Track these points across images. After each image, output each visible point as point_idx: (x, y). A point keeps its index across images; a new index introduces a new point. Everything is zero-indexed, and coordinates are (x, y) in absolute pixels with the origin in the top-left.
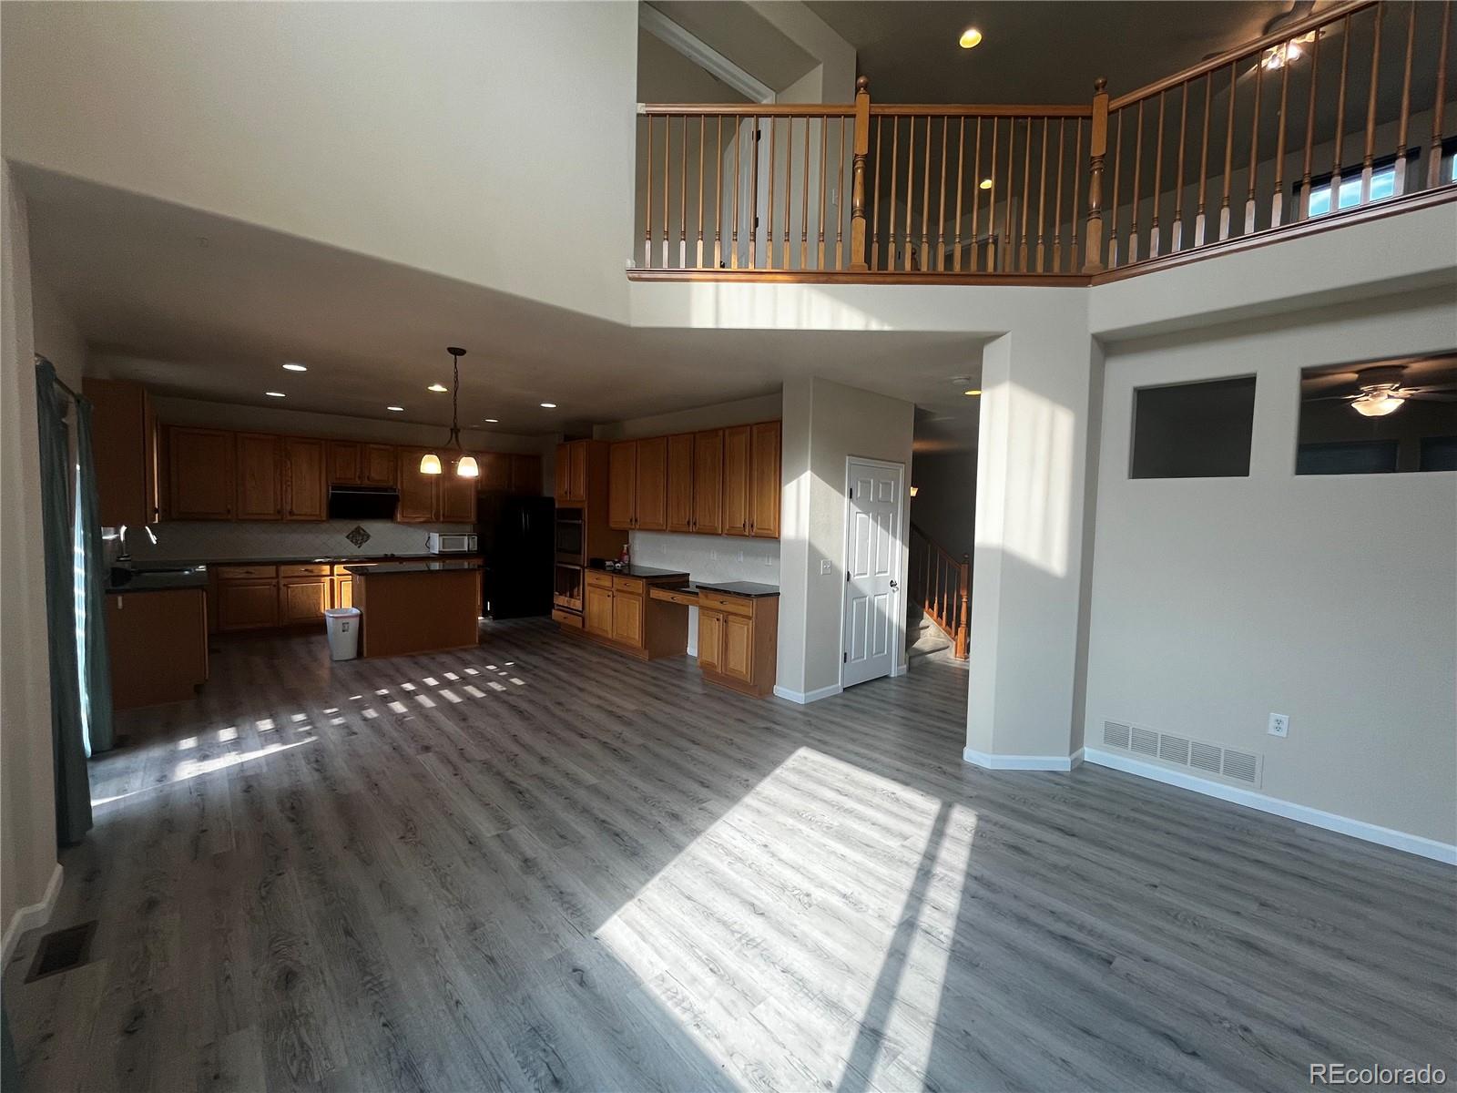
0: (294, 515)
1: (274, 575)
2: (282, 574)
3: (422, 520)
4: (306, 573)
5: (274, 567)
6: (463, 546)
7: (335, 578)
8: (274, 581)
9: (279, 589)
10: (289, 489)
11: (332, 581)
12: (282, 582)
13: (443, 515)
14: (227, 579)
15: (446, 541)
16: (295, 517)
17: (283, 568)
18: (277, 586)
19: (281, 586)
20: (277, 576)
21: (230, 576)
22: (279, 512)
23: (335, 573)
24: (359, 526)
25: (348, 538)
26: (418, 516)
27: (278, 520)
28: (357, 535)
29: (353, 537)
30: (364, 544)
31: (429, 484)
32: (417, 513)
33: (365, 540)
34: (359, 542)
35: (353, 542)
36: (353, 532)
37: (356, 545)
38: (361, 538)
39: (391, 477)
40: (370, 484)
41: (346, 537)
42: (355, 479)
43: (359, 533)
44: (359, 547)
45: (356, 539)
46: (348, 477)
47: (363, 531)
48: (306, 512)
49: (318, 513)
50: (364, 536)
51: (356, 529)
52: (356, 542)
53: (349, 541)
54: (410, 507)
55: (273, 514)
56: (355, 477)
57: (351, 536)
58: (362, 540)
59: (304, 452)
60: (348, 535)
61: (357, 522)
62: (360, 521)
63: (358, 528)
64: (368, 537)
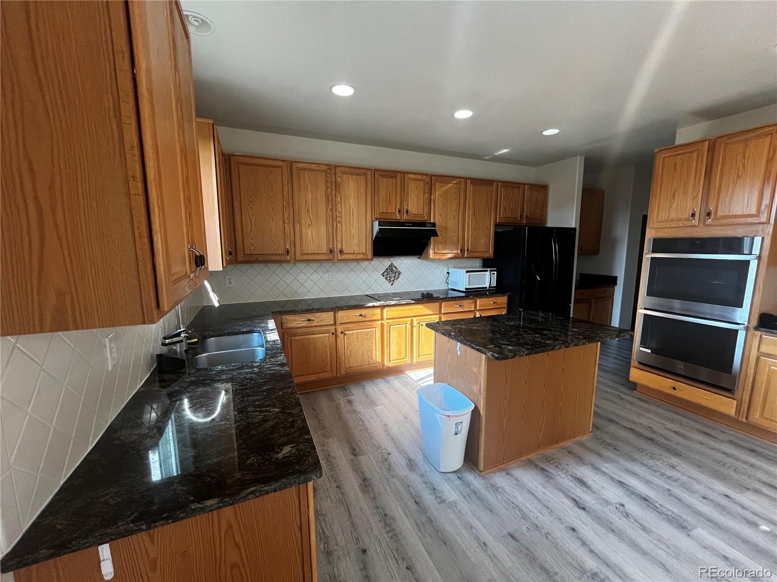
0: (344, 254)
1: (332, 322)
2: (339, 321)
3: (450, 256)
4: (361, 319)
5: (332, 313)
6: (484, 283)
7: (385, 322)
8: (332, 328)
9: (336, 336)
10: (339, 225)
11: (382, 325)
12: (340, 329)
13: (468, 250)
14: (290, 328)
15: (471, 277)
16: (345, 257)
17: (340, 314)
18: (335, 334)
19: (339, 333)
20: (335, 324)
21: (294, 325)
22: (331, 251)
23: (385, 317)
24: (392, 263)
25: (383, 276)
26: (447, 252)
27: (330, 260)
28: (391, 272)
29: (387, 275)
30: (396, 282)
31: (457, 218)
32: (446, 249)
33: (397, 277)
34: (392, 280)
35: (387, 280)
36: (387, 269)
37: (389, 283)
38: (393, 275)
39: (426, 210)
40: (408, 218)
41: (382, 275)
42: (395, 213)
43: (392, 270)
44: (392, 285)
45: (389, 277)
46: (389, 211)
47: (396, 267)
48: (354, 251)
49: (364, 251)
50: (396, 273)
51: (389, 266)
52: (389, 280)
53: (384, 278)
54: (440, 243)
55: (327, 253)
56: (396, 211)
57: (386, 273)
58: (394, 277)
59: (352, 184)
60: (383, 273)
61: (391, 259)
62: (393, 259)
63: (391, 265)
64: (399, 274)
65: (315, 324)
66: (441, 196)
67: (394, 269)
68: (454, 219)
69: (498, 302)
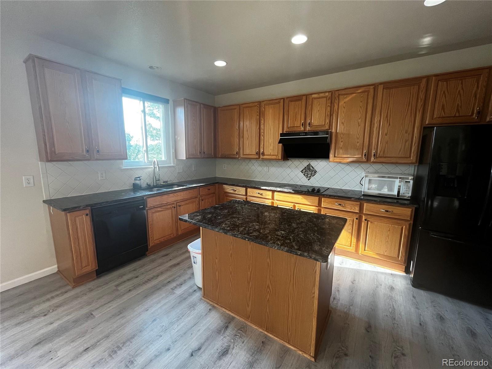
0: (265, 155)
1: (244, 194)
5: (244, 189)
7: (275, 202)
8: (244, 197)
10: (262, 137)
13: (375, 155)
20: (246, 195)
21: (227, 191)
22: (257, 153)
23: (275, 198)
24: (310, 164)
25: (302, 173)
26: (349, 156)
27: (257, 158)
28: (308, 171)
29: (305, 172)
30: (312, 178)
31: (363, 125)
32: (348, 154)
33: (313, 174)
34: (309, 176)
35: (305, 176)
36: (305, 168)
37: (307, 178)
38: (310, 173)
39: (327, 121)
40: (310, 129)
41: (301, 171)
42: (300, 126)
43: (309, 169)
44: (309, 180)
45: (307, 174)
46: (295, 126)
47: (313, 167)
48: (270, 153)
49: (277, 154)
50: (312, 171)
51: (307, 166)
52: (307, 176)
53: (302, 174)
54: (341, 148)
55: (255, 155)
56: (300, 125)
57: (304, 171)
58: (311, 174)
59: (271, 111)
60: (302, 170)
61: (308, 160)
62: (311, 160)
63: (309, 165)
64: (315, 172)
65: (236, 193)
66: (344, 107)
67: (311, 168)
68: (359, 126)
69: (394, 212)
